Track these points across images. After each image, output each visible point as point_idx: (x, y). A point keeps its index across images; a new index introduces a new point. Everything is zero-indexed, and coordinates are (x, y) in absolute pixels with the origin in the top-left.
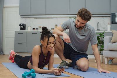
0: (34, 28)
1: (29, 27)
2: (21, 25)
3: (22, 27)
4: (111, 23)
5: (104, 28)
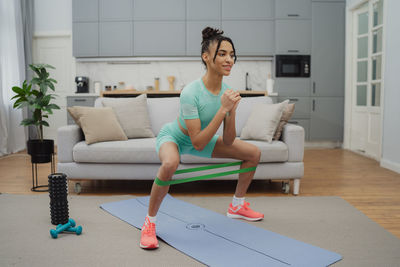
0: (108, 85)
1: (97, 85)
2: (80, 79)
3: (82, 84)
4: (274, 75)
5: (259, 85)
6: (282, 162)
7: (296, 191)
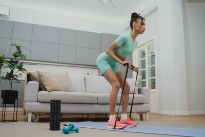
6: (142, 104)
7: (147, 119)
